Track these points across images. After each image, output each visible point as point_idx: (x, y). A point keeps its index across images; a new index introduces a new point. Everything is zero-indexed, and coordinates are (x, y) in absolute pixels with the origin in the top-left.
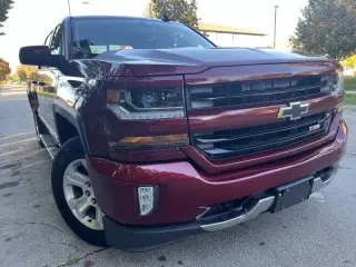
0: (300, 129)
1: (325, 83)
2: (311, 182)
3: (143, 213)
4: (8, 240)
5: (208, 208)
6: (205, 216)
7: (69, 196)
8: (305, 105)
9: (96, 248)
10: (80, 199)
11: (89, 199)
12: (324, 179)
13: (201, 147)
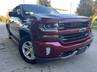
0: (83, 35)
1: (89, 24)
2: (86, 47)
3: (47, 54)
4: (6, 63)
5: (63, 53)
6: (62, 55)
7: (24, 51)
8: (85, 29)
9: (31, 64)
10: (27, 52)
11: (29, 52)
12: (88, 47)
13: (61, 38)
